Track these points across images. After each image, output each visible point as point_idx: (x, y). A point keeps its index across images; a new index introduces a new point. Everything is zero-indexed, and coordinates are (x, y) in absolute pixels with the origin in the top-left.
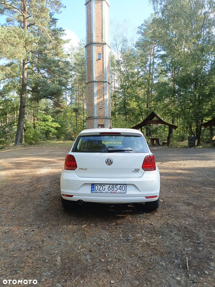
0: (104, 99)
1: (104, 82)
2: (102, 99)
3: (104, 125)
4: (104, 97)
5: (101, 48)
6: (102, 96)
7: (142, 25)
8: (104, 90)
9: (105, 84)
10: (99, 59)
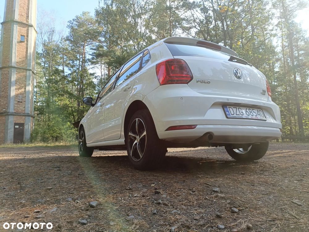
0: (25, 91)
1: (27, 70)
2: (23, 90)
3: (23, 124)
4: (25, 89)
5: (26, 29)
6: (22, 87)
7: (73, 20)
8: (26, 79)
9: (28, 72)
10: (21, 42)
